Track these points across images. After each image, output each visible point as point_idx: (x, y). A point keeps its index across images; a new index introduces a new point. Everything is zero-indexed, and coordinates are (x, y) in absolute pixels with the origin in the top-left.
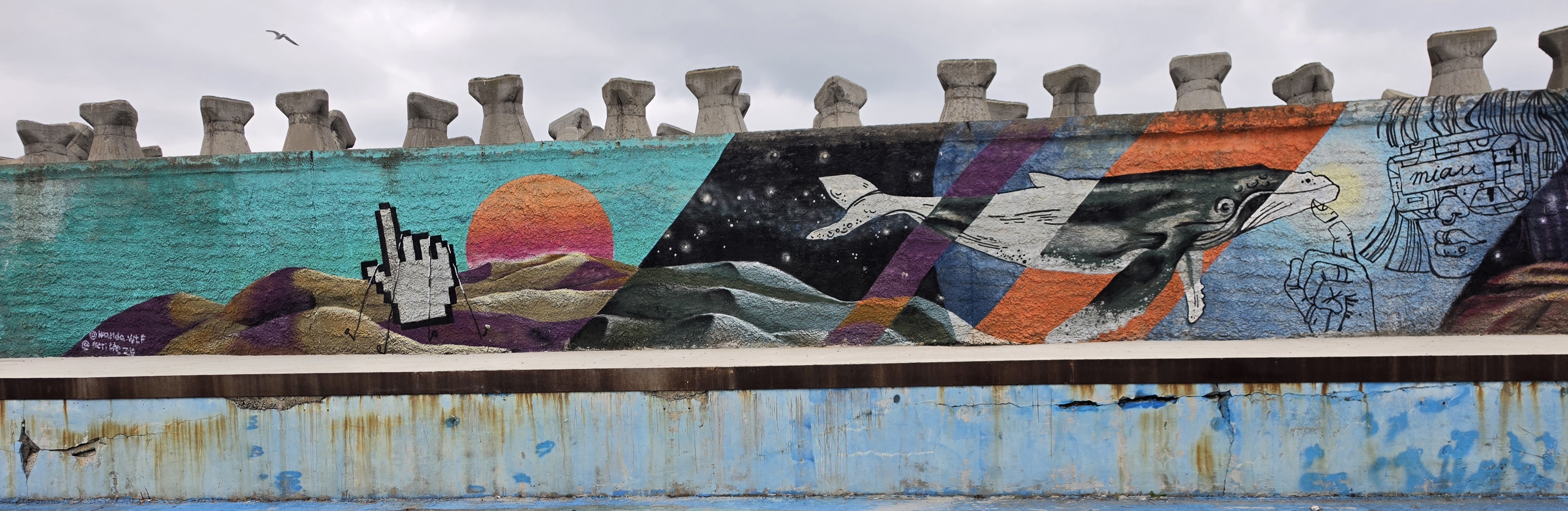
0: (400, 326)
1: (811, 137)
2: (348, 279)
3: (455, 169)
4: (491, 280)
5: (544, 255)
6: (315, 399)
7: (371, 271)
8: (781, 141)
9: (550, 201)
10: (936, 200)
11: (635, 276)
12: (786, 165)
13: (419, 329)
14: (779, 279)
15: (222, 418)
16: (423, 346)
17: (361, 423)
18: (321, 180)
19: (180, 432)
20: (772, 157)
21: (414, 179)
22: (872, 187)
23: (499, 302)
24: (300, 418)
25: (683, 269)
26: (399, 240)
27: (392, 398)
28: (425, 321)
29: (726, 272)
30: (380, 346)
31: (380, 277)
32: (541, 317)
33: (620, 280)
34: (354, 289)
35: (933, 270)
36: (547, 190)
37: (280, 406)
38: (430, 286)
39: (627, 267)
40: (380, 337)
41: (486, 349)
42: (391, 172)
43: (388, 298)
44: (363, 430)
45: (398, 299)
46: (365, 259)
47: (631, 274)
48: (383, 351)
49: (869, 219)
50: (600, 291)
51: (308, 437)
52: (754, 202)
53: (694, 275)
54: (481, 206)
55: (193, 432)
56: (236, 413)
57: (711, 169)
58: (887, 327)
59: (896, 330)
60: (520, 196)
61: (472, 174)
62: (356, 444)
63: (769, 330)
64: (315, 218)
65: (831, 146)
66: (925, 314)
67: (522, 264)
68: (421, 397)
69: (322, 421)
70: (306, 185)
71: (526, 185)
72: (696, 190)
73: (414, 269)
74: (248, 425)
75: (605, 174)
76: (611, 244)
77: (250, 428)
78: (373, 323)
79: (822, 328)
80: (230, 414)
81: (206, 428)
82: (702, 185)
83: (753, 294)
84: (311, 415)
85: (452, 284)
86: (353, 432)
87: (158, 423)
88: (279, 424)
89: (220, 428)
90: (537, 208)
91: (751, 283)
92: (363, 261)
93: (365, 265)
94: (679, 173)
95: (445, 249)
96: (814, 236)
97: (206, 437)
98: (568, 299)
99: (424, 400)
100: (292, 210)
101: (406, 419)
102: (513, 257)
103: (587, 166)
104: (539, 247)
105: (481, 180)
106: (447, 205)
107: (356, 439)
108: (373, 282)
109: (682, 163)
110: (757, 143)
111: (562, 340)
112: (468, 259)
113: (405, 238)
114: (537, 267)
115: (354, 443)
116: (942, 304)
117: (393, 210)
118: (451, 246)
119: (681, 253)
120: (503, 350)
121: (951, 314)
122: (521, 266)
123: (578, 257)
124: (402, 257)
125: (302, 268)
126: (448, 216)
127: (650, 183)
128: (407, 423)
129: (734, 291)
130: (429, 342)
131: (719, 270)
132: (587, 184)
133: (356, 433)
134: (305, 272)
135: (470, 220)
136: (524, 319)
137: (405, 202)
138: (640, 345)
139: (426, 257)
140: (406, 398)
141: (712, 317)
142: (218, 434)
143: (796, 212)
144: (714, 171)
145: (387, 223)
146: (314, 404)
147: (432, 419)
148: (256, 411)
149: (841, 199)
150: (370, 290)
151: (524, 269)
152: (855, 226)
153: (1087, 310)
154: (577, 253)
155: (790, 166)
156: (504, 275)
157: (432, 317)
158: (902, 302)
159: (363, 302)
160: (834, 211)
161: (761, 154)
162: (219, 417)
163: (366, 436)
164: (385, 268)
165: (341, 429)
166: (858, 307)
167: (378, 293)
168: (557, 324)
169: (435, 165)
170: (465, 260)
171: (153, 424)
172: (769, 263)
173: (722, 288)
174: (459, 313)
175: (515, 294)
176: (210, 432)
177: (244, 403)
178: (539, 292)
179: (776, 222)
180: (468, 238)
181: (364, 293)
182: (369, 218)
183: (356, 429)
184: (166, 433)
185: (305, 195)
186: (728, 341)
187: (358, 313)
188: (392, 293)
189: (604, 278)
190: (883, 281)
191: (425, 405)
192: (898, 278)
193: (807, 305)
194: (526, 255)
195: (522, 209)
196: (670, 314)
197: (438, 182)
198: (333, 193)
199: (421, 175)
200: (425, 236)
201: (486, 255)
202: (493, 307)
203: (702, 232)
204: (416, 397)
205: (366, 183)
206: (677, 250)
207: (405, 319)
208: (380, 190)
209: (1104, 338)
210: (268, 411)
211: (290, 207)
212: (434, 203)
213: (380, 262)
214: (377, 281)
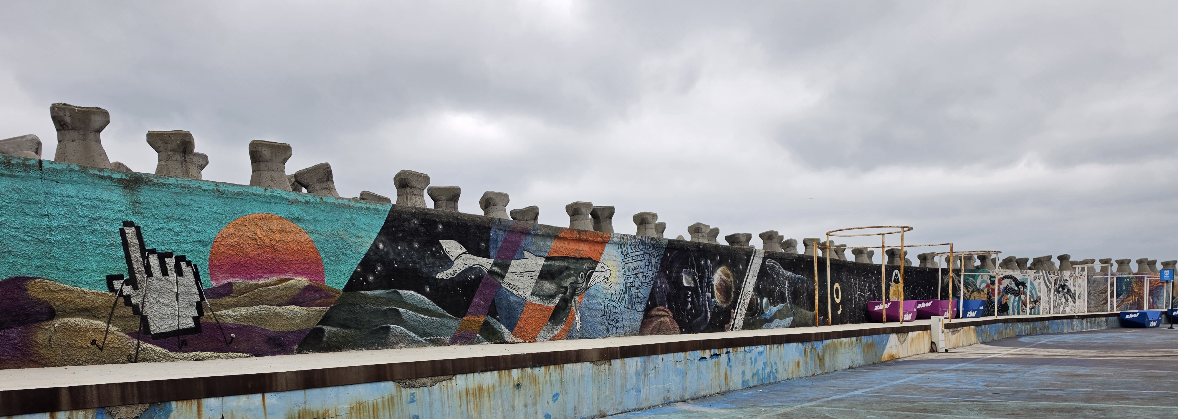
0: (151, 336)
1: (433, 214)
2: (93, 291)
3: (195, 199)
4: (233, 297)
5: (275, 278)
6: (449, 377)
7: (117, 284)
8: (418, 214)
9: (277, 236)
10: (491, 261)
11: (341, 297)
12: (422, 229)
13: (170, 338)
14: (424, 303)
15: (391, 396)
16: (173, 354)
17: (474, 391)
18: (57, 191)
19: (361, 411)
20: (414, 223)
21: (157, 203)
22: (464, 250)
23: (241, 315)
24: (441, 392)
25: (370, 293)
26: (144, 257)
27: (489, 373)
28: (174, 331)
29: (395, 297)
30: (130, 355)
31: (127, 290)
32: (276, 327)
33: (331, 300)
34: (100, 301)
35: (494, 300)
36: (274, 227)
37: (429, 384)
38: (177, 299)
39: (335, 291)
40: (130, 347)
41: (232, 354)
42: (133, 194)
43: (136, 310)
44: (476, 396)
45: (148, 311)
46: (109, 273)
47: (338, 296)
48: (133, 359)
49: (464, 268)
50: (318, 308)
51: (446, 404)
52: (407, 251)
53: (376, 298)
54: (221, 233)
55: (371, 409)
56: (401, 392)
57: (382, 226)
58: (477, 333)
59: (481, 335)
60: (253, 229)
61: (210, 206)
62: (473, 405)
63: (421, 336)
64: (50, 228)
65: (443, 221)
66: (492, 326)
67: (258, 284)
68: (503, 371)
69: (454, 392)
70: (37, 194)
71: (257, 221)
72: (374, 239)
73: (161, 284)
74: (409, 400)
75: (315, 220)
76: (322, 273)
77: (410, 402)
78: (122, 334)
79: (447, 335)
80: (397, 393)
81: (380, 406)
82: (377, 236)
83: (411, 312)
84: (447, 389)
85: (199, 299)
86: (471, 398)
87: (344, 406)
88: (429, 397)
89: (391, 404)
90: (267, 241)
91: (409, 304)
92: (107, 274)
93: (110, 279)
94: (363, 226)
95: (189, 268)
96: (439, 276)
97: (381, 412)
98: (295, 314)
99: (505, 373)
100: (20, 217)
101: (497, 386)
102: (251, 279)
103: (302, 212)
104: (272, 272)
105: (220, 211)
106: (189, 230)
107: (473, 402)
108: (121, 294)
109: (364, 220)
110: (405, 213)
111: (292, 346)
112: (212, 278)
113: (151, 256)
114: (270, 287)
115: (472, 405)
116: (498, 320)
117: (138, 229)
118: (195, 266)
119: (368, 283)
120: (246, 355)
121: (502, 326)
122: (258, 286)
123: (302, 281)
124: (149, 273)
125: (36, 278)
126: (191, 239)
127: (345, 230)
128: (497, 389)
129: (400, 309)
130: (180, 350)
131: (391, 295)
132: (303, 226)
133: (472, 398)
134: (39, 282)
135: (211, 245)
136: (262, 329)
137: (149, 222)
138: (347, 348)
139: (173, 276)
140: (496, 372)
141: (389, 327)
142: (389, 409)
143: (430, 260)
144: (383, 228)
145: (132, 239)
146: (448, 381)
147: (509, 385)
148: (414, 389)
149: (450, 255)
150: (118, 303)
151: (260, 289)
152: (458, 272)
153: (548, 324)
154: (300, 278)
155: (424, 231)
156: (244, 293)
157: (181, 328)
158: (482, 319)
159: (111, 314)
160: (446, 262)
161: (409, 221)
162: (390, 396)
163: (478, 399)
164: (132, 282)
165: (464, 397)
166: (463, 321)
167: (126, 305)
168: (288, 333)
169: (176, 193)
170: (209, 279)
171: (341, 406)
172: (419, 293)
173: (394, 307)
174: (207, 324)
175: (255, 309)
176: (383, 409)
177: (406, 384)
178: (273, 308)
179: (420, 265)
180: (210, 260)
181: (112, 305)
182: (112, 234)
183: (472, 396)
184: (351, 413)
185: (36, 203)
186: (399, 344)
187: (105, 325)
188: (141, 305)
189: (321, 298)
190: (474, 306)
191: (505, 376)
192: (480, 305)
193: (440, 320)
194: (261, 277)
195: (255, 240)
196: (364, 325)
197: (180, 208)
198: (70, 206)
199: (164, 200)
200: (170, 255)
201: (227, 275)
202: (236, 319)
203: (379, 268)
204: (501, 372)
205: (108, 201)
206: (365, 279)
207: (154, 330)
208: (123, 208)
209: (554, 339)
210: (421, 388)
211: (17, 214)
212: (177, 226)
213: (126, 277)
214: (124, 294)
